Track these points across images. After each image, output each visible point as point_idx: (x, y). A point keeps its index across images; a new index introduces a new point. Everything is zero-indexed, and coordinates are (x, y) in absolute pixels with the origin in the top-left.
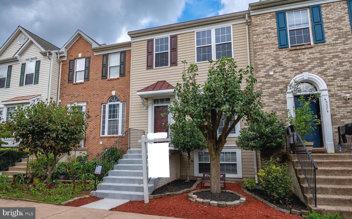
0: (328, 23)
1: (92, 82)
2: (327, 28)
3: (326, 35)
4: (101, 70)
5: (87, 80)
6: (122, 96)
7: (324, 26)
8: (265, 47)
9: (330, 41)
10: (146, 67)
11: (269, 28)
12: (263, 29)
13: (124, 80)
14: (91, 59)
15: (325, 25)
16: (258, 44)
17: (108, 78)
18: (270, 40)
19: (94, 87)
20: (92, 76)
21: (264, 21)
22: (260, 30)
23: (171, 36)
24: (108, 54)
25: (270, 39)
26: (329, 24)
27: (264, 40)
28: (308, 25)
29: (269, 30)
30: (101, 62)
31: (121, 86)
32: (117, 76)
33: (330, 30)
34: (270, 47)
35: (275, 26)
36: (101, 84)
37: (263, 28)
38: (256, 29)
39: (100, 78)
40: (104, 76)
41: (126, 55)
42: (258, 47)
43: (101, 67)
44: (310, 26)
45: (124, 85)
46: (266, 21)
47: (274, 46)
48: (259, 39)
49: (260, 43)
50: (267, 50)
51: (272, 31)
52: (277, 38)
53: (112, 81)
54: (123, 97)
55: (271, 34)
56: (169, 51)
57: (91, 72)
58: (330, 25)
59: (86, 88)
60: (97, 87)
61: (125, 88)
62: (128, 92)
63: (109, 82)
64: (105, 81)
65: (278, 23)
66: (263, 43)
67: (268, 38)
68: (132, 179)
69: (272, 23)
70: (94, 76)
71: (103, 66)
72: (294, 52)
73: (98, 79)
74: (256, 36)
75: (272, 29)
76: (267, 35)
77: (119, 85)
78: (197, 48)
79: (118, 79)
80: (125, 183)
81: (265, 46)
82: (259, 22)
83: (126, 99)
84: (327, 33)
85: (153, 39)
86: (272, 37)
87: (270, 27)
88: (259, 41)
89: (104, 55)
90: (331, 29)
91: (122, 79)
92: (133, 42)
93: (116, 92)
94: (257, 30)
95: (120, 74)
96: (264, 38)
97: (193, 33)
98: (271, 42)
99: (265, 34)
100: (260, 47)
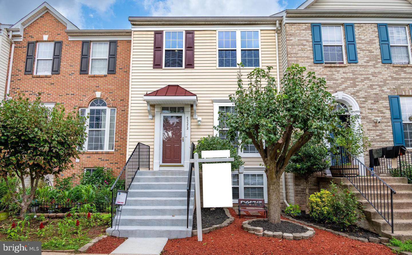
0: (360, 43)
1: (65, 76)
2: (359, 48)
3: (359, 56)
4: (78, 62)
5: (57, 73)
6: (110, 100)
7: (357, 47)
8: (300, 60)
9: (363, 62)
10: (152, 65)
11: (304, 40)
12: (298, 40)
13: (113, 79)
14: (64, 46)
15: (358, 46)
16: (292, 55)
17: (90, 74)
18: (305, 53)
19: (68, 83)
20: (64, 69)
21: (299, 31)
22: (295, 40)
23: (186, 31)
24: (91, 41)
25: (305, 52)
26: (361, 45)
27: (299, 52)
28: (341, 42)
29: (305, 43)
30: (79, 51)
31: (109, 86)
32: (104, 72)
33: (362, 52)
34: (305, 60)
35: (310, 38)
36: (78, 81)
37: (299, 38)
38: (291, 38)
39: (78, 73)
40: (84, 71)
41: (117, 46)
42: (292, 59)
43: (80, 58)
44: (343, 44)
45: (114, 85)
46: (301, 31)
47: (309, 60)
48: (294, 50)
49: (295, 55)
50: (302, 64)
51: (307, 43)
52: (312, 52)
53: (95, 78)
54: (112, 100)
55: (306, 47)
56: (184, 49)
57: (62, 62)
58: (362, 47)
59: (54, 84)
60: (72, 84)
61: (115, 90)
62: (119, 94)
63: (92, 79)
64: (85, 77)
65: (313, 35)
66: (298, 55)
67: (303, 50)
68: (161, 210)
69: (307, 35)
70: (68, 69)
71: (83, 57)
72: (329, 69)
73: (74, 73)
74: (291, 47)
75: (307, 41)
76: (302, 47)
77: (106, 85)
78: (219, 50)
79: (104, 77)
80: (150, 215)
81: (300, 58)
82: (294, 32)
83: (117, 104)
84: (359, 53)
85: (162, 31)
86: (307, 50)
87: (305, 38)
88: (294, 52)
89: (84, 42)
90: (363, 50)
91: (111, 77)
92: (134, 31)
93: (102, 94)
94: (291, 40)
95: (108, 70)
96: (299, 50)
97: (214, 32)
98: (306, 55)
99: (300, 45)
100: (295, 59)
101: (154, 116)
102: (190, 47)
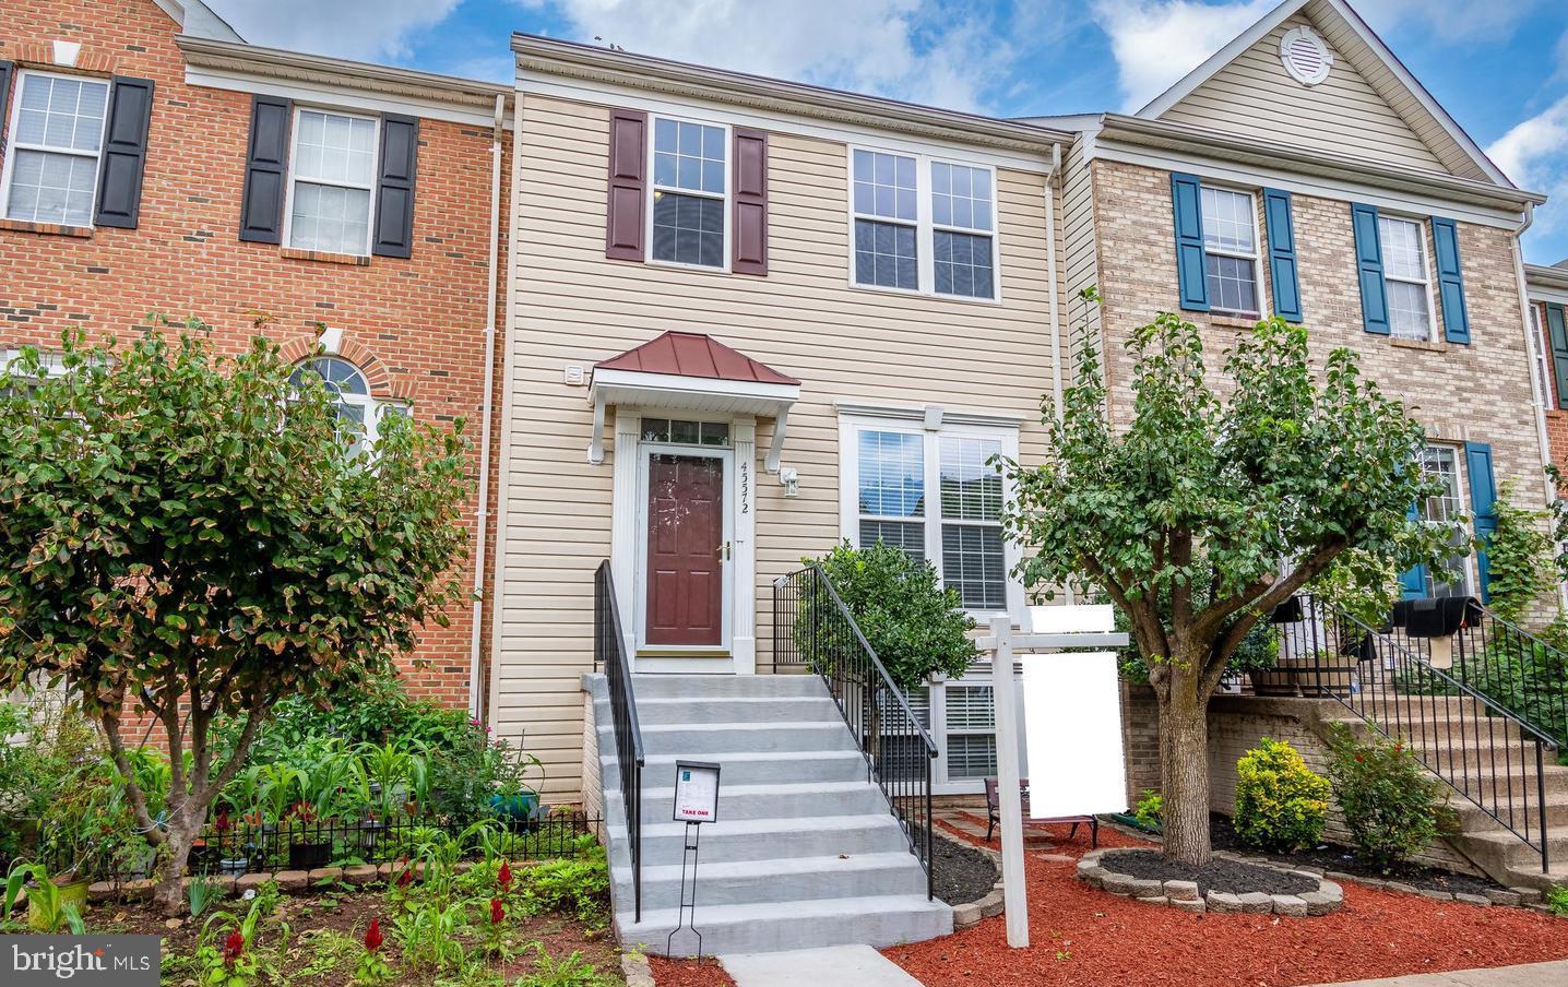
0: (1306, 260)
1: (165, 243)
2: (1305, 276)
3: (1304, 299)
4: (234, 185)
5: (123, 221)
6: (386, 368)
7: (1299, 270)
8: (1140, 294)
9: (1314, 322)
10: (602, 245)
11: (1152, 226)
12: (1134, 223)
13: (400, 281)
14: (160, 107)
15: (1301, 267)
16: (1117, 273)
17: (286, 244)
18: (1153, 270)
19: (181, 277)
20: (162, 207)
21: (1135, 194)
22: (1124, 222)
23: (736, 128)
24: (294, 103)
25: (1153, 266)
26: (1308, 265)
27: (1137, 264)
28: (1251, 249)
29: (1153, 235)
30: (238, 136)
31: (380, 310)
32: (359, 244)
33: (1311, 288)
34: (1156, 296)
35: (1167, 221)
36: (234, 270)
37: (1134, 217)
38: (1112, 214)
39: (230, 235)
40: (260, 226)
41: (419, 143)
42: (1117, 285)
43: (239, 167)
44: (1259, 257)
45: (404, 308)
46: (1143, 195)
47: (1165, 297)
48: (1122, 256)
49: (1125, 273)
50: (1147, 307)
51: (1161, 238)
52: (1174, 268)
53: (315, 267)
54: (391, 370)
55: (1156, 250)
56: (727, 196)
57: (152, 176)
58: (1313, 271)
59: (106, 271)
60: (201, 281)
61: (407, 327)
62: (427, 347)
63: (299, 270)
64: (265, 258)
65: (1176, 211)
66: (1133, 275)
67: (1147, 260)
68: (794, 834)
69: (1159, 210)
70: (181, 211)
71: (256, 165)
72: (1223, 333)
73: (210, 235)
74: (1111, 243)
75: (1161, 232)
76: (1146, 247)
77: (367, 301)
78: (857, 219)
79: (359, 265)
81: (1141, 288)
82: (1119, 192)
83: (415, 386)
84: (1306, 292)
85: (644, 113)
86: (1158, 260)
87: (1153, 220)
88: (1122, 262)
89: (260, 103)
90: (1316, 284)
91: (387, 269)
92: (526, 94)
93: (349, 338)
94: (1113, 219)
95: (378, 240)
96: (1137, 259)
97: (839, 150)
98: (1156, 279)
99: (1139, 242)
100: (1126, 286)
101: (609, 452)
102: (753, 194)
